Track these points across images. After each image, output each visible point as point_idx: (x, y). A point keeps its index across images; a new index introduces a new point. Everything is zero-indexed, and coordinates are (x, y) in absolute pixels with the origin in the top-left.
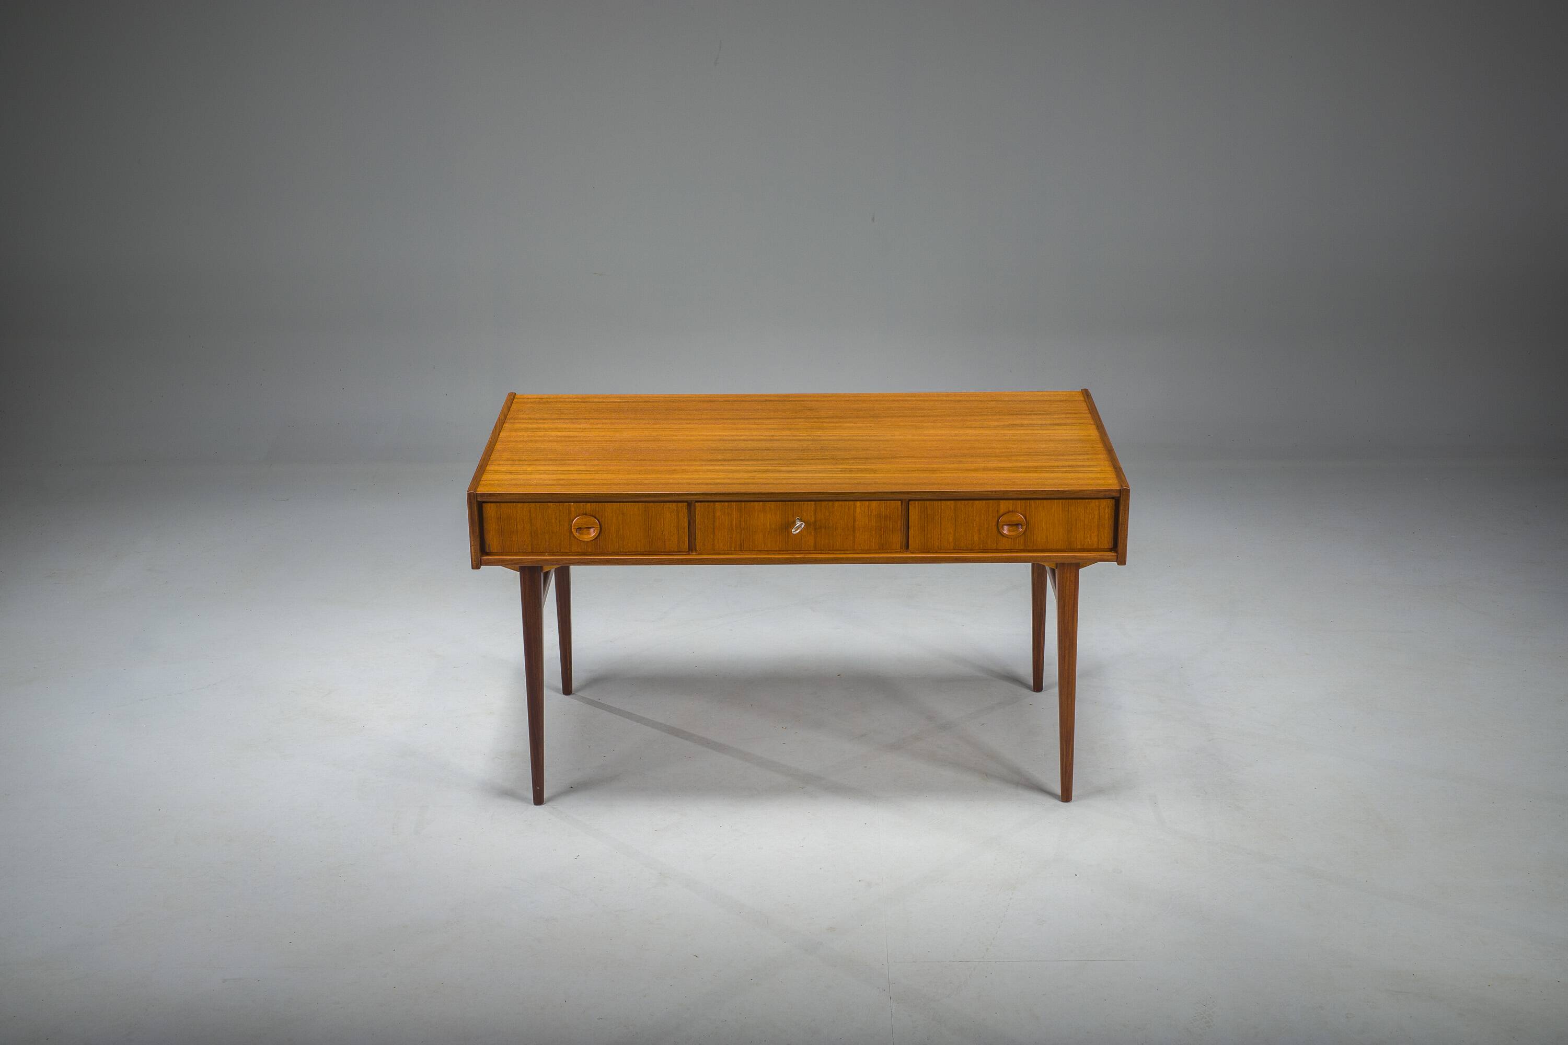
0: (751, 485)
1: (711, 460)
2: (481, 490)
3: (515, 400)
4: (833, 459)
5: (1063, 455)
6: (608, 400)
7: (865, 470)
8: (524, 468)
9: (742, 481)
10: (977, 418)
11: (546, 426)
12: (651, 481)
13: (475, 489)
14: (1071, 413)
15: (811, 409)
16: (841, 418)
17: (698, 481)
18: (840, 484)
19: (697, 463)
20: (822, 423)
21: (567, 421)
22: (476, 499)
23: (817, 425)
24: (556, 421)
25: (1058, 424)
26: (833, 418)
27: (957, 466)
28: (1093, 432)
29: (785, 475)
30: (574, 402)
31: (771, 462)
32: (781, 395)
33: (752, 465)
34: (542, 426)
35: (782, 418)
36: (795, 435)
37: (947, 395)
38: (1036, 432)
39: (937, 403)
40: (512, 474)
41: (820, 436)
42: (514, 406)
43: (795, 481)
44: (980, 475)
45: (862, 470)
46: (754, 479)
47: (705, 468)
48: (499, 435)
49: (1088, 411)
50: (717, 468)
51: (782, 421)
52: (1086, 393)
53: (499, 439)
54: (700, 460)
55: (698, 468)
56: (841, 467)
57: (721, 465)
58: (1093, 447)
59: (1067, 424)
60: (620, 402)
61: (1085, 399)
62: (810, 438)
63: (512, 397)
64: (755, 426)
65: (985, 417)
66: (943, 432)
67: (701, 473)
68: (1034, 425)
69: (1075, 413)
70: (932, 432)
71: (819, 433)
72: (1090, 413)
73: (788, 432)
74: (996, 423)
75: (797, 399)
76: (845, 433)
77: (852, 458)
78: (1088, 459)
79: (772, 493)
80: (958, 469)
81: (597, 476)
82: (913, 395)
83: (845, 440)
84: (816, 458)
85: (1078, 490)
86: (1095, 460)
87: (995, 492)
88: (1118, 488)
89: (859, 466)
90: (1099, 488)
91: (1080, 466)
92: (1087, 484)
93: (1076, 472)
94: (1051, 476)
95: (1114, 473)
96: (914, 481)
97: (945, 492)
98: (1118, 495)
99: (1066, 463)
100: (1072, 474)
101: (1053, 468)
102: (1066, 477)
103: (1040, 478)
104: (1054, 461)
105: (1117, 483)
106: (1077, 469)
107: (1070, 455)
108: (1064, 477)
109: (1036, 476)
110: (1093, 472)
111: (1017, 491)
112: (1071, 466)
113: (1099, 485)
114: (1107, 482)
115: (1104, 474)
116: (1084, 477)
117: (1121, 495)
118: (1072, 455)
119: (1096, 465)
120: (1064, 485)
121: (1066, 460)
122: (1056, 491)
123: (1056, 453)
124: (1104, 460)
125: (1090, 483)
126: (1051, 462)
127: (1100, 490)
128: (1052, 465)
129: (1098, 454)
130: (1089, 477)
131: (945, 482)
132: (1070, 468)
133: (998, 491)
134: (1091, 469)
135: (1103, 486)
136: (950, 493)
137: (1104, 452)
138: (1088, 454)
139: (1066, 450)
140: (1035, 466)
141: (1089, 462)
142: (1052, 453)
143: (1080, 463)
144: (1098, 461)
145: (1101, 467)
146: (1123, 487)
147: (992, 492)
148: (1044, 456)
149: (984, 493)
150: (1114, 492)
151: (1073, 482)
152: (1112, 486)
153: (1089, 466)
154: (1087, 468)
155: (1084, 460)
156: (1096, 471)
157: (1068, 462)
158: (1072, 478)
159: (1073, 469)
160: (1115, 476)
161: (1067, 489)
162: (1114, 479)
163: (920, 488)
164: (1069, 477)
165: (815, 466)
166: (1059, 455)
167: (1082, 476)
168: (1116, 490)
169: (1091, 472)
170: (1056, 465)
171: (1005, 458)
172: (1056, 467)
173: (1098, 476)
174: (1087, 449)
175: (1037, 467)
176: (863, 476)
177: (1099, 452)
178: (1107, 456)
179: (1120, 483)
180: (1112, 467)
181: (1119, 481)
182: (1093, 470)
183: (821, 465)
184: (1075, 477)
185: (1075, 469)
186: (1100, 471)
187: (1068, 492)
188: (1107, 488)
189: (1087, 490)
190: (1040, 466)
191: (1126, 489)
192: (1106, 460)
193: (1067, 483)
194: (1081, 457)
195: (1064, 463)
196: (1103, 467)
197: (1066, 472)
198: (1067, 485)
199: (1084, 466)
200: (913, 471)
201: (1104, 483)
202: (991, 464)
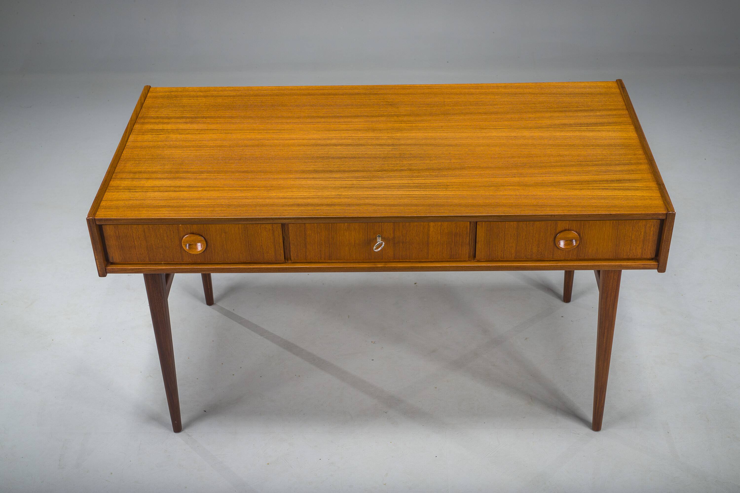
0: (337, 207)
1: (303, 172)
2: (101, 214)
3: (148, 95)
4: (410, 170)
5: (610, 165)
6: (226, 93)
7: (438, 186)
8: (144, 183)
9: (329, 201)
10: (531, 116)
11: (169, 127)
12: (250, 201)
13: (95, 214)
14: (611, 110)
15: (392, 105)
16: (418, 115)
17: (291, 201)
18: (416, 205)
19: (291, 176)
20: (401, 122)
21: (188, 120)
22: (95, 223)
23: (397, 125)
24: (179, 120)
25: (602, 124)
26: (410, 115)
27: (517, 179)
28: (633, 134)
29: (367, 193)
30: (197, 97)
31: (356, 175)
32: (367, 86)
33: (340, 178)
34: (166, 127)
35: (368, 116)
36: (378, 139)
37: (505, 87)
38: (583, 134)
39: (496, 97)
40: (130, 192)
41: (399, 139)
42: (148, 102)
43: (376, 202)
44: (539, 192)
45: (435, 186)
46: (340, 198)
47: (298, 182)
48: (127, 140)
49: (625, 107)
50: (309, 182)
51: (368, 119)
52: (620, 83)
53: (128, 144)
54: (296, 172)
55: (292, 183)
56: (417, 181)
57: (313, 178)
58: (634, 155)
59: (609, 124)
60: (234, 96)
61: (620, 91)
62: (390, 142)
63: (148, 89)
64: (344, 127)
65: (538, 115)
66: (504, 134)
67: (294, 190)
68: (581, 125)
69: (615, 110)
70: (494, 133)
71: (398, 135)
72: (627, 109)
73: (371, 134)
74: (549, 122)
75: (382, 92)
76: (420, 135)
77: (426, 169)
78: (633, 171)
79: (355, 217)
80: (519, 184)
81: (205, 194)
82: (477, 87)
83: (420, 145)
84: (396, 168)
85: (628, 214)
86: (639, 171)
87: (554, 215)
88: (665, 212)
89: (432, 180)
90: (647, 212)
91: (627, 180)
92: (636, 206)
93: (624, 188)
94: (602, 194)
95: (658, 191)
96: (482, 201)
97: (510, 216)
98: (664, 217)
99: (614, 175)
100: (621, 191)
101: (603, 183)
102: (616, 196)
103: (593, 197)
104: (603, 173)
105: (663, 205)
106: (624, 184)
107: (617, 165)
108: (614, 196)
109: (589, 194)
110: (639, 189)
111: (574, 215)
112: (619, 181)
113: (646, 208)
114: (653, 203)
115: (649, 192)
116: (632, 196)
117: (666, 218)
118: (618, 165)
119: (641, 180)
120: (615, 207)
121: (614, 172)
122: (608, 214)
123: (604, 162)
124: (647, 172)
125: (638, 205)
126: (601, 175)
127: (648, 213)
128: (602, 179)
129: (641, 164)
130: (637, 196)
131: (509, 202)
132: (618, 183)
133: (557, 215)
134: (637, 185)
135: (650, 209)
136: (514, 217)
137: (646, 161)
138: (632, 164)
139: (613, 158)
140: (587, 180)
141: (635, 175)
142: (600, 162)
143: (627, 177)
144: (642, 173)
145: (646, 181)
146: (669, 211)
147: (551, 215)
148: (594, 166)
149: (544, 217)
150: (661, 216)
151: (623, 202)
152: (659, 209)
153: (635, 181)
154: (633, 184)
155: (629, 172)
156: (642, 188)
157: (616, 174)
158: (622, 198)
159: (621, 184)
160: (660, 195)
161: (618, 213)
162: (660, 199)
163: (487, 211)
164: (618, 196)
165: (394, 180)
166: (607, 165)
167: (630, 195)
168: (663, 213)
169: (637, 190)
170: (605, 179)
171: (560, 169)
172: (605, 182)
173: (644, 195)
174: (630, 157)
175: (589, 181)
176: (436, 193)
177: (641, 161)
178: (649, 167)
179: (665, 205)
180: (655, 183)
181: (664, 203)
182: (639, 186)
183: (400, 179)
184: (624, 196)
185: (622, 184)
186: (645, 187)
187: (619, 216)
188: (655, 212)
189: (637, 214)
190: (591, 180)
191: (672, 213)
192: (649, 172)
193: (618, 205)
194: (626, 168)
195: (612, 176)
196: (647, 181)
197: (615, 189)
198: (618, 207)
199: (630, 180)
200: (480, 186)
201: (651, 205)
202: (548, 176)
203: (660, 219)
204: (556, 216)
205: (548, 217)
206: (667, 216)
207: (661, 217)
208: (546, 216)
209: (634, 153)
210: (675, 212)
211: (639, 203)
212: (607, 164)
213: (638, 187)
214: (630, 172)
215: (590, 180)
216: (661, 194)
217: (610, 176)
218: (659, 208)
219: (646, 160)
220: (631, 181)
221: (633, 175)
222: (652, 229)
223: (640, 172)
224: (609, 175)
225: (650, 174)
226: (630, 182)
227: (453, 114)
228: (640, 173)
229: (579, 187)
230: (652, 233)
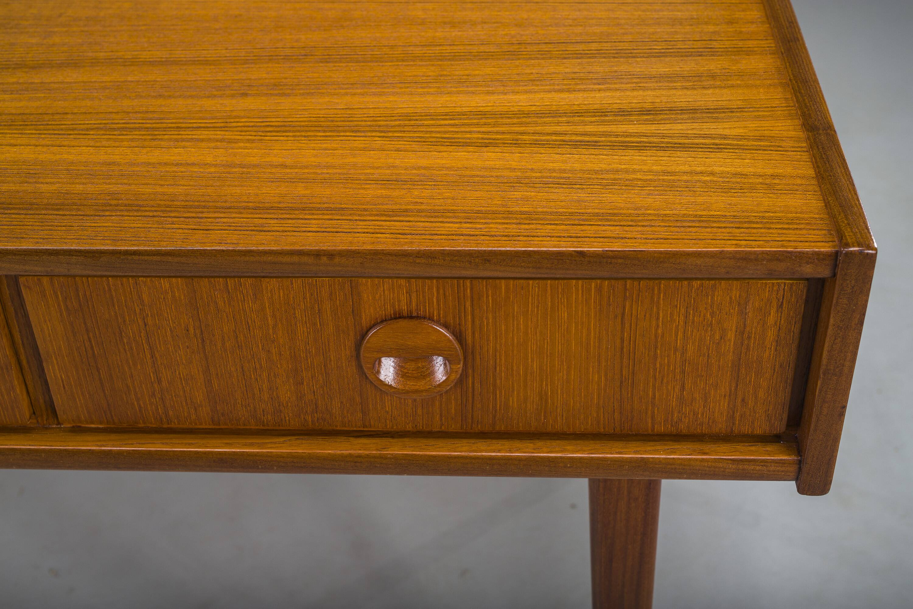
85: (661, 252)
86: (737, 80)
87: (331, 255)
88: (826, 248)
90: (746, 246)
91: (683, 111)
92: (701, 216)
93: (662, 142)
94: (568, 166)
95: (805, 156)
97: (135, 253)
98: (824, 272)
99: (635, 93)
100: (649, 153)
101: (583, 122)
102: (627, 171)
103: (526, 178)
104: (595, 84)
105: (822, 216)
106: (668, 126)
107: (655, 57)
108: (617, 171)
109: (514, 164)
110: (728, 145)
111: (419, 254)
113: (746, 225)
114: (780, 207)
115: (767, 157)
116: (691, 173)
117: (834, 275)
118: (661, 55)
119: (741, 109)
120: (608, 220)
121: (638, 80)
122: (570, 255)
123: (607, 46)
124: (769, 82)
125: (712, 213)
126: (584, 90)
127: (750, 252)
128: (585, 107)
129: (749, 52)
130: (712, 174)
132: (646, 120)
133: (341, 254)
134: (721, 132)
135: (763, 230)
136: (155, 258)
137: (770, 43)
138: (713, 53)
139: (645, 33)
140: (523, 109)
141: (717, 91)
142: (594, 46)
144: (747, 86)
145: (758, 117)
146: (847, 245)
147: (317, 254)
148: (565, 58)
149: (287, 259)
150: (808, 263)
151: (650, 200)
152: (804, 232)
154: (705, 126)
156: (740, 140)
157: (645, 89)
158: (646, 180)
159: (653, 127)
160: (811, 172)
161: (617, 247)
162: (811, 188)
164: (634, 171)
166: (618, 54)
167: (686, 168)
168: (818, 254)
169: (719, 148)
170: (596, 106)
171: (432, 68)
172: (595, 116)
173: (746, 171)
174: (711, 28)
175: (528, 114)
177: (750, 43)
178: (779, 63)
179: (832, 217)
180: (797, 122)
181: (827, 205)
182: (727, 132)
184: (657, 173)
185: (661, 127)
186: (753, 140)
187: (620, 261)
188: (782, 246)
189: (698, 255)
190: (539, 109)
191: (861, 253)
192: (776, 81)
193: (621, 211)
195: (628, 93)
196: (764, 116)
197: (626, 146)
198: (620, 221)
199: (694, 111)
201: (767, 214)
202: (375, 94)
203: (807, 279)
204: (337, 260)
205: (305, 259)
206: (835, 266)
207: (808, 270)
208: (295, 259)
209: (729, 17)
210: (876, 249)
212: (617, 53)
213: (725, 137)
214: (700, 81)
215: (533, 108)
216: (816, 167)
217: (618, 94)
218: (802, 226)
219: (768, 41)
220: (698, 115)
221: (710, 91)
222: (771, 320)
223: (739, 82)
224: (617, 90)
225: (780, 89)
226: (693, 118)
228: (739, 86)
229: (480, 136)
230: (771, 335)
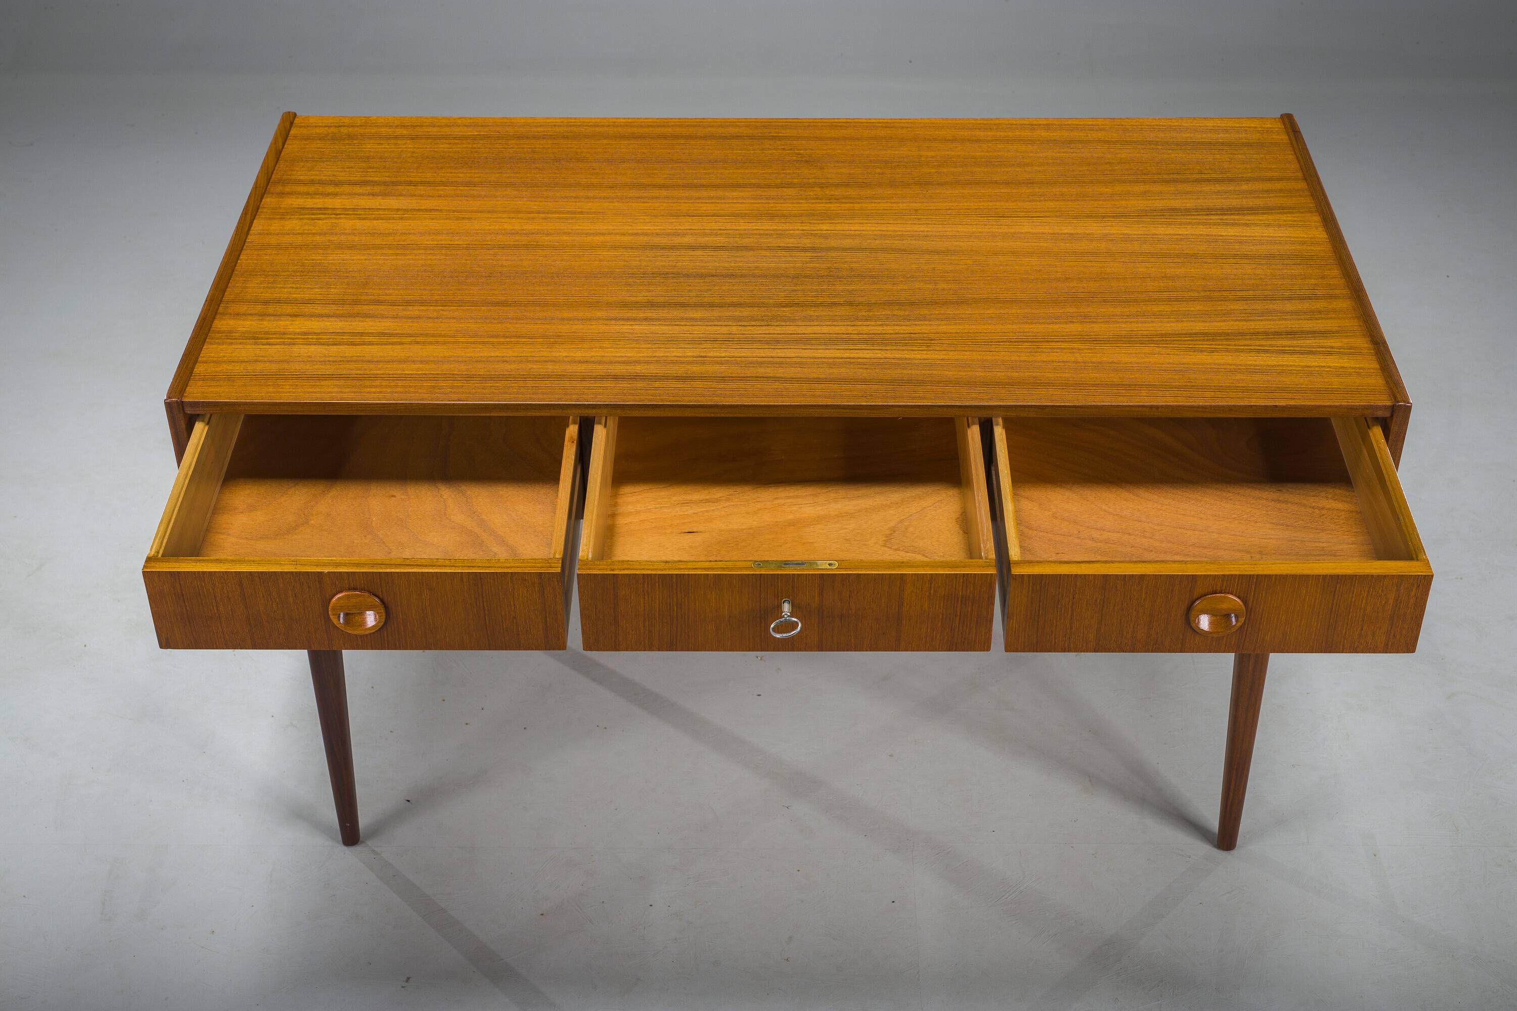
1: (625, 305)
2: (195, 393)
3: (292, 132)
4: (851, 304)
5: (1273, 299)
6: (456, 131)
7: (911, 339)
8: (284, 324)
9: (680, 370)
10: (1104, 190)
11: (337, 203)
12: (513, 366)
13: (182, 392)
14: (1270, 179)
15: (809, 162)
16: (864, 185)
17: (600, 369)
18: (865, 381)
19: (599, 314)
20: (830, 199)
21: (377, 189)
22: (183, 410)
23: (820, 207)
24: (357, 189)
25: (1253, 210)
26: (847, 185)
27: (1076, 328)
28: (1320, 234)
29: (762, 353)
30: (396, 138)
31: (737, 313)
32: (756, 121)
33: (702, 319)
34: (330, 202)
35: (758, 186)
36: (781, 235)
37: (1048, 127)
38: (1215, 231)
39: (1030, 147)
40: (256, 344)
41: (825, 237)
42: (292, 147)
43: (780, 372)
44: (1124, 356)
45: (904, 339)
46: (703, 363)
47: (615, 328)
48: (249, 230)
49: (1300, 174)
50: (638, 328)
51: (759, 192)
52: (1288, 121)
53: (250, 238)
54: (610, 305)
55: (602, 328)
56: (867, 328)
57: (646, 319)
58: (1323, 278)
59: (1268, 210)
60: (474, 138)
61: (1290, 139)
62: (807, 242)
63: (290, 120)
64: (708, 207)
65: (1118, 188)
66: (1047, 229)
67: (606, 344)
68: (1209, 211)
69: (1280, 179)
70: (1026, 227)
71: (825, 227)
72: (1305, 179)
73: (766, 226)
74: (1142, 204)
75: (788, 133)
76: (870, 227)
77: (885, 304)
78: (1320, 312)
79: (737, 406)
80: (1083, 339)
81: (417, 351)
82: (987, 125)
83: (872, 250)
84: (821, 300)
85: (1312, 406)
86: (1333, 314)
87: (1157, 407)
88: (1389, 403)
89: (898, 328)
90: (1352, 402)
91: (1308, 333)
92: (1328, 388)
93: (1301, 350)
94: (1257, 363)
95: (1374, 358)
96: (1003, 374)
98: (1387, 414)
99: (1281, 322)
100: (1296, 356)
101: (1258, 338)
102: (1287, 366)
103: (1239, 369)
104: (1258, 316)
105: (1385, 388)
106: (1302, 341)
107: (1286, 300)
108: (1283, 366)
109: (1230, 362)
110: (1334, 351)
111: (1199, 407)
112: (1291, 334)
113: (1350, 393)
114: (1365, 384)
115: (1355, 358)
116: (1319, 366)
117: (1392, 416)
118: (1290, 299)
119: (1338, 332)
120: (1284, 390)
121: (1280, 314)
122: (1271, 406)
123: (1258, 293)
124: (1350, 315)
125: (1333, 387)
126: (1254, 320)
127: (1354, 405)
128: (1257, 330)
129: (1336, 297)
130: (1329, 367)
131: (1060, 377)
132: (1290, 338)
133: (1162, 406)
134: (1329, 344)
135: (1358, 395)
137: (1346, 292)
138: (1317, 298)
139: (1277, 284)
140: (1224, 331)
141: (1324, 321)
142: (1251, 293)
143: (1308, 325)
144: (1339, 318)
145: (1348, 336)
146: (1399, 402)
147: (1151, 407)
148: (1237, 300)
149: (1137, 409)
150: (1380, 410)
151: (1302, 380)
152: (1377, 396)
153: (1324, 334)
154: (1321, 341)
155: (1312, 314)
156: (1340, 349)
157: (1285, 320)
158: (1298, 370)
159: (1295, 342)
160: (1378, 366)
161: (1292, 403)
162: (1379, 374)
163: (1015, 397)
164: (1291, 366)
165: (817, 325)
166: (1265, 299)
167: (1316, 364)
168: (1385, 406)
169: (1330, 353)
170: (1263, 330)
171: (1167, 306)
172: (1263, 335)
173: (1345, 365)
174: (1313, 281)
175: (1228, 334)
176: (907, 356)
177: (1337, 292)
178: (1353, 304)
179: (1390, 388)
180: (1367, 339)
181: (1387, 382)
182: (1333, 345)
183: (830, 323)
184: (1302, 366)
185: (1299, 342)
186: (1348, 349)
187: (1294, 409)
188: (1369, 402)
189: (1330, 406)
190: (1233, 331)
191: (1405, 406)
192: (1354, 315)
193: (1290, 386)
194: (1306, 305)
195: (1277, 322)
196: (1350, 336)
197: (1284, 352)
198: (1290, 390)
199: (1314, 332)
200: (999, 342)
201: (1359, 387)
202: (1142, 322)
205: (1145, 410)
206: (1393, 411)
207: (1380, 414)
208: (1140, 409)
209: (1322, 274)
210: (1412, 404)
211: (1335, 382)
212: (1265, 297)
213: (1332, 347)
214: (1314, 315)
215: (1230, 331)
216: (1380, 363)
217: (1272, 323)
218: (1376, 393)
219: (1346, 290)
220: (1317, 335)
221: (1320, 321)
223: (1334, 316)
224: (1271, 320)
225: (1356, 320)
226: (1314, 337)
227: (938, 184)
228: (1334, 318)
229: (1209, 347)
